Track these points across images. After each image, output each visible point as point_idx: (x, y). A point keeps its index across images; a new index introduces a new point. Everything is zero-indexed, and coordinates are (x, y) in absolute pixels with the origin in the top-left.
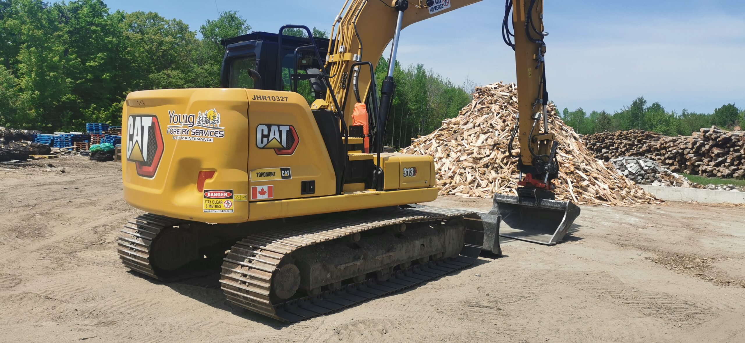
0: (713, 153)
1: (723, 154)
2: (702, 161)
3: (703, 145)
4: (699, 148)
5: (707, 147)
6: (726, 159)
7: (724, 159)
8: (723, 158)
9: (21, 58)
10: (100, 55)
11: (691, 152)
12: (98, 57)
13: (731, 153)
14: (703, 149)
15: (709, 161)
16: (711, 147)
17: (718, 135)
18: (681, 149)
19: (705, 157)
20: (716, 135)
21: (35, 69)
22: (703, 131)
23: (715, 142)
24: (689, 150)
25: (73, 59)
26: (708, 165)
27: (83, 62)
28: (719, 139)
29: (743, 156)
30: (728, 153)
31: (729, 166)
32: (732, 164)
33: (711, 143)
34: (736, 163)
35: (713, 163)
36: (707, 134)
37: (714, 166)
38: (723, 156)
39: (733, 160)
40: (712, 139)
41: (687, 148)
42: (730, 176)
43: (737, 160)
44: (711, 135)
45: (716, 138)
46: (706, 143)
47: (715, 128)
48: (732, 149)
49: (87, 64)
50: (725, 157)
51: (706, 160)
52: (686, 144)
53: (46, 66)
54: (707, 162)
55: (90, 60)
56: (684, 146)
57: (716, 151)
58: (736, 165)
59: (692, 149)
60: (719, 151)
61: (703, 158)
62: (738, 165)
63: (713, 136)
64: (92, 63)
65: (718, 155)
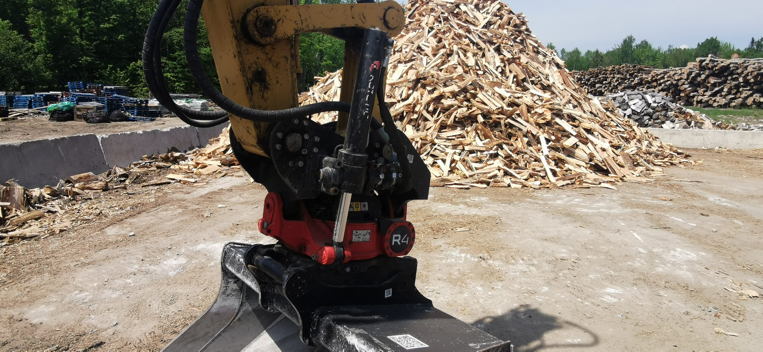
0: (709, 83)
1: (720, 84)
2: (697, 91)
3: (699, 75)
4: (694, 78)
5: (703, 77)
6: (723, 88)
7: (720, 89)
8: (720, 87)
9: (30, 22)
10: (113, 17)
11: (686, 83)
12: (111, 19)
13: (728, 82)
14: (699, 79)
15: (704, 92)
16: (708, 77)
17: (716, 63)
18: (675, 80)
19: (700, 88)
20: (713, 64)
21: (44, 32)
22: (699, 60)
23: (711, 71)
24: (684, 80)
25: (86, 22)
26: (703, 95)
27: (98, 24)
28: (717, 68)
29: (742, 84)
30: (725, 82)
31: (726, 95)
32: (729, 93)
33: (707, 72)
34: (734, 91)
35: (709, 93)
36: (704, 64)
37: (709, 96)
38: (719, 86)
39: (730, 89)
40: (709, 69)
41: (681, 79)
42: (726, 105)
43: (735, 89)
44: (707, 64)
45: (713, 67)
46: (702, 72)
47: (712, 57)
48: (729, 78)
49: (102, 26)
50: (722, 86)
51: (701, 91)
52: (680, 74)
53: (55, 28)
54: (702, 93)
55: (104, 22)
56: (679, 78)
57: (712, 80)
58: (734, 94)
59: (687, 79)
60: (716, 81)
61: (698, 89)
62: (735, 94)
63: (710, 66)
64: (107, 25)
65: (714, 85)
